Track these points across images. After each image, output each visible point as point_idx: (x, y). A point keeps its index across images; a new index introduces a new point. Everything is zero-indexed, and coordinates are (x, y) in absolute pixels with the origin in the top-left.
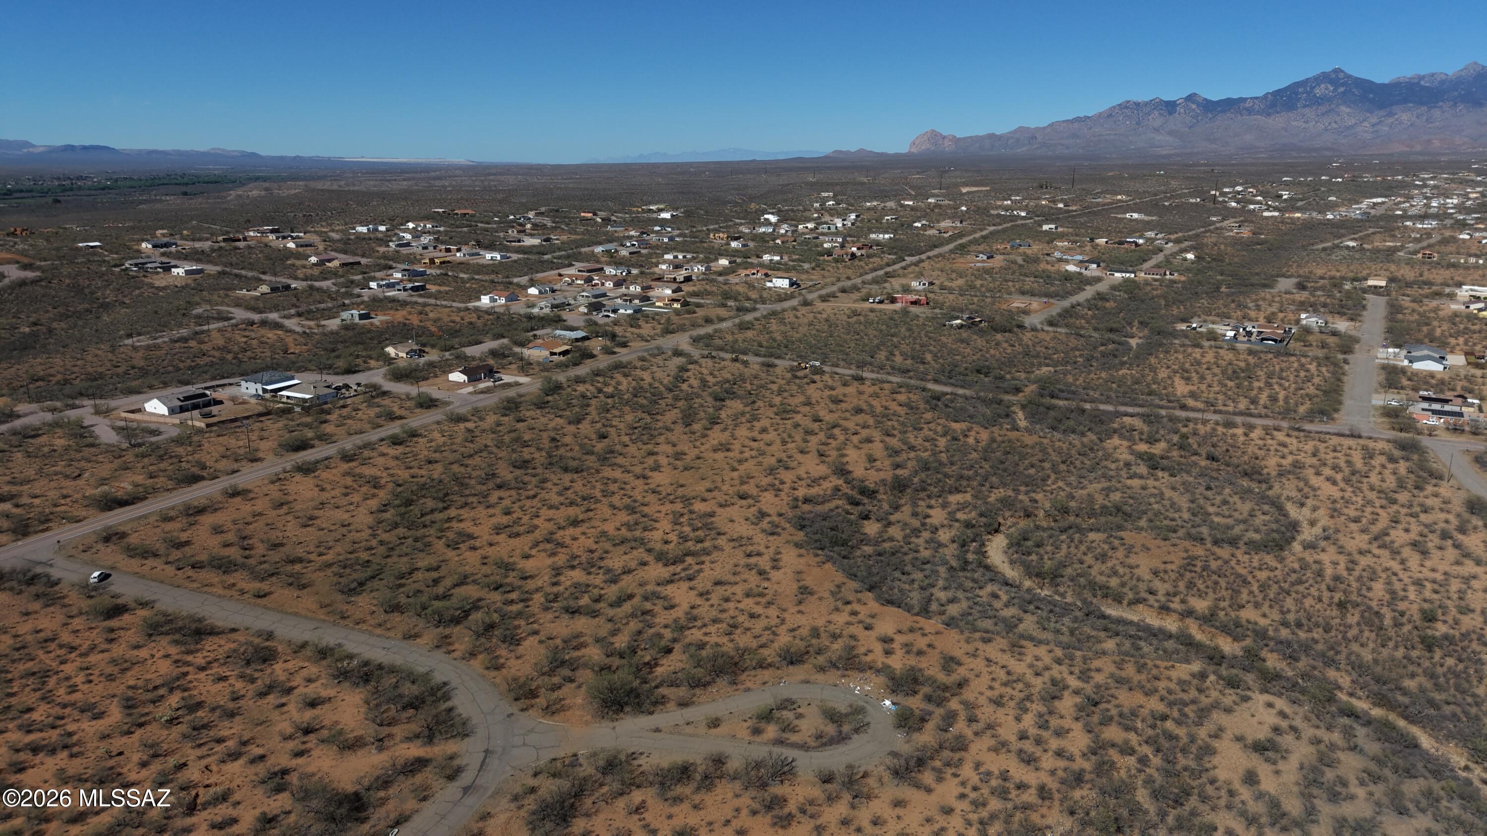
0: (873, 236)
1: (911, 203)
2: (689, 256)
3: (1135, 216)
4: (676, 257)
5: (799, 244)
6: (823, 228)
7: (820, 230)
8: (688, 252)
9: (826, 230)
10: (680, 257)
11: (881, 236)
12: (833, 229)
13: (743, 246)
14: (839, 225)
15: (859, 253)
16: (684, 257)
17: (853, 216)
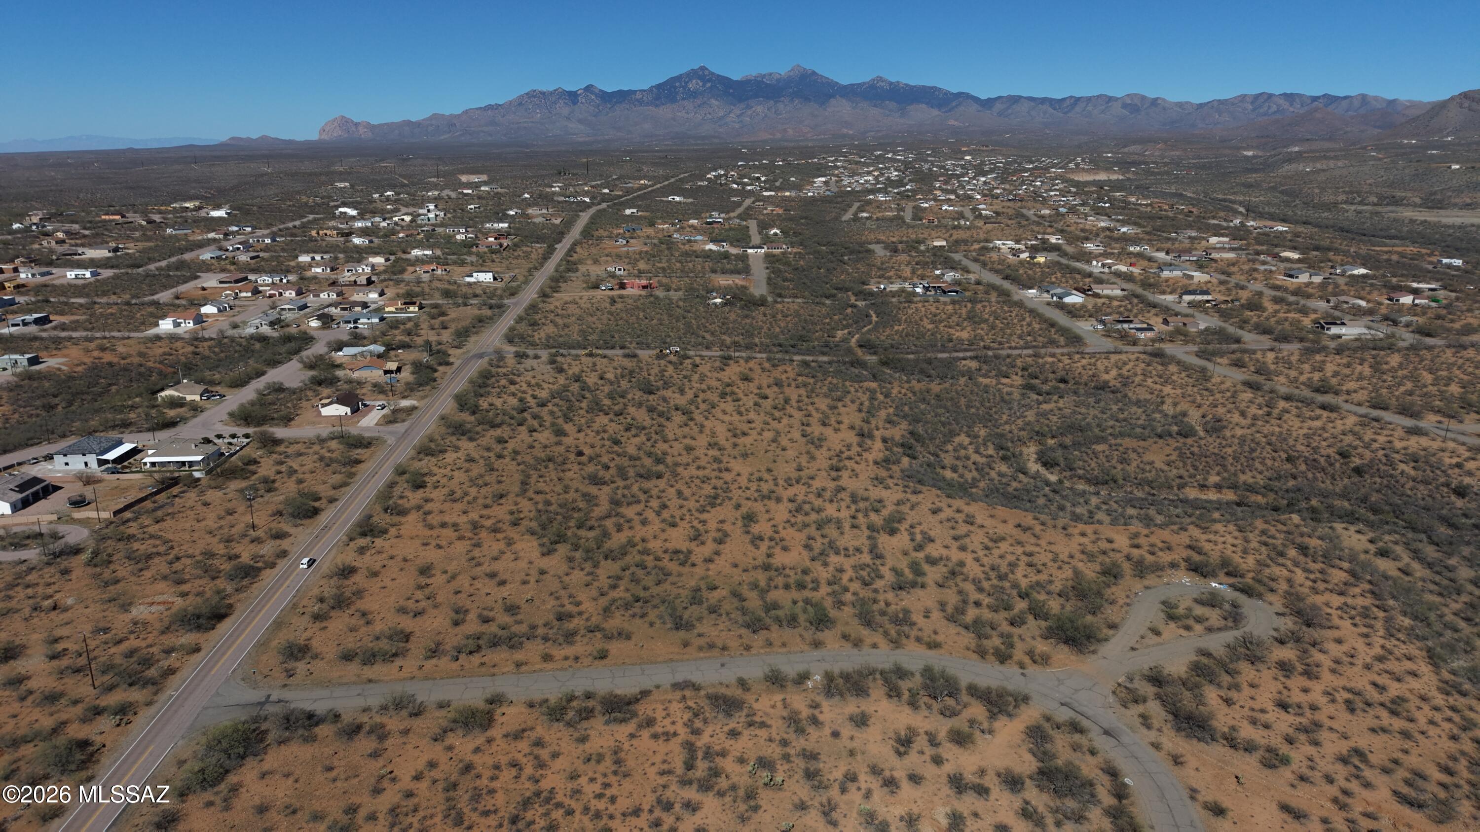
3: (677, 199)
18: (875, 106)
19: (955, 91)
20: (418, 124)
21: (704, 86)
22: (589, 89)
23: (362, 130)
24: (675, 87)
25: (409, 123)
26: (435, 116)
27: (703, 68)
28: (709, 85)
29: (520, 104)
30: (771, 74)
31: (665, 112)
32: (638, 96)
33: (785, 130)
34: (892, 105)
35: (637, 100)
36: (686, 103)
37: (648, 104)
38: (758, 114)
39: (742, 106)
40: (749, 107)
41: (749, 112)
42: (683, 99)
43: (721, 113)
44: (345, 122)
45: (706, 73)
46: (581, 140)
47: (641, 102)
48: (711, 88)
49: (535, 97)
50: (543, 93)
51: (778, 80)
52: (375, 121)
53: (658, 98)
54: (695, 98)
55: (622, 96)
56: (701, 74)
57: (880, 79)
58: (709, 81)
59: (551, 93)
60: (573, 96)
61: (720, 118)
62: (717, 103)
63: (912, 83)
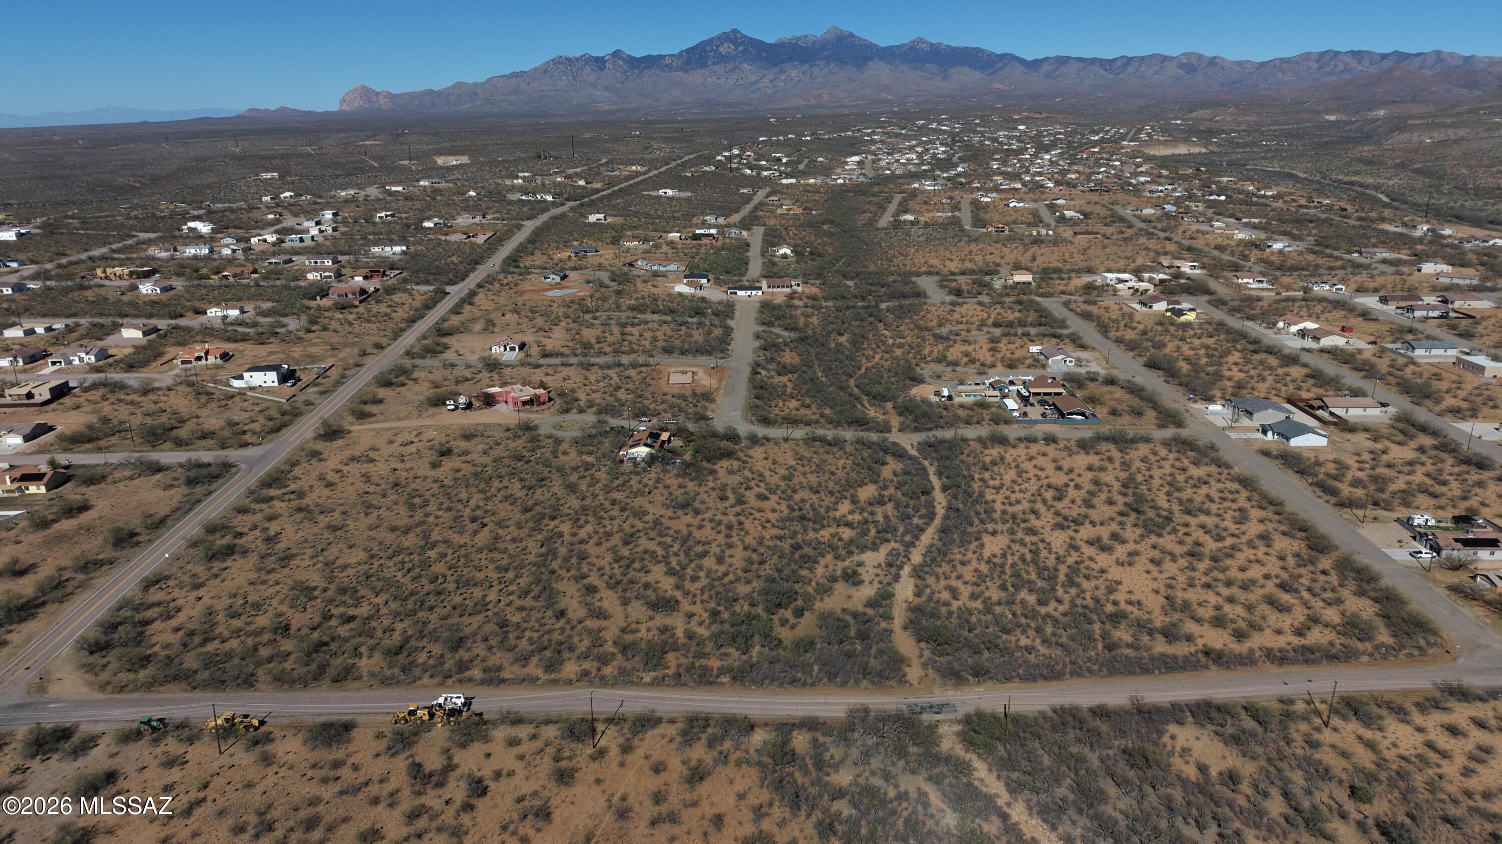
0: (376, 250)
1: (400, 189)
2: (59, 325)
3: (670, 192)
4: (30, 332)
5: (265, 277)
6: (292, 241)
7: (287, 245)
8: (55, 315)
9: (298, 244)
10: (40, 330)
11: (388, 249)
12: (308, 242)
13: (165, 290)
14: (314, 232)
15: (371, 286)
16: (49, 329)
17: (328, 215)
18: (915, 69)
19: (999, 52)
20: (439, 94)
21: (736, 49)
22: (617, 54)
23: (382, 100)
24: (706, 52)
25: (430, 92)
26: (458, 85)
27: (735, 31)
28: (741, 48)
29: (546, 71)
30: (806, 36)
31: (695, 77)
32: (668, 61)
33: (820, 95)
34: (933, 68)
35: (666, 66)
36: (716, 67)
37: (677, 70)
38: (792, 79)
39: (776, 70)
40: (783, 71)
41: (784, 77)
42: (714, 64)
43: (753, 78)
44: (365, 92)
45: (738, 36)
46: (606, 108)
47: (670, 67)
48: (743, 52)
49: (560, 63)
50: (569, 60)
51: (814, 43)
52: (394, 91)
53: (688, 63)
54: (726, 62)
55: (651, 61)
56: (733, 37)
57: (920, 40)
58: (742, 44)
59: (578, 59)
60: (599, 62)
61: (752, 84)
62: (749, 67)
63: (955, 44)
